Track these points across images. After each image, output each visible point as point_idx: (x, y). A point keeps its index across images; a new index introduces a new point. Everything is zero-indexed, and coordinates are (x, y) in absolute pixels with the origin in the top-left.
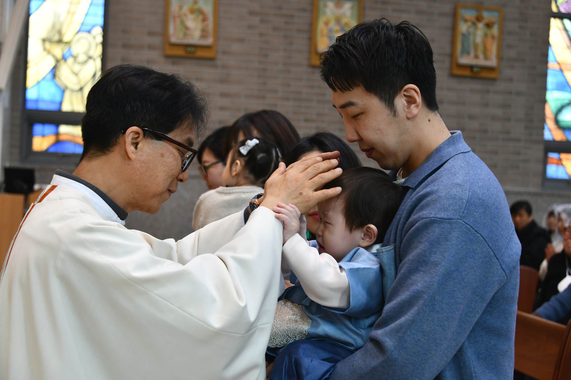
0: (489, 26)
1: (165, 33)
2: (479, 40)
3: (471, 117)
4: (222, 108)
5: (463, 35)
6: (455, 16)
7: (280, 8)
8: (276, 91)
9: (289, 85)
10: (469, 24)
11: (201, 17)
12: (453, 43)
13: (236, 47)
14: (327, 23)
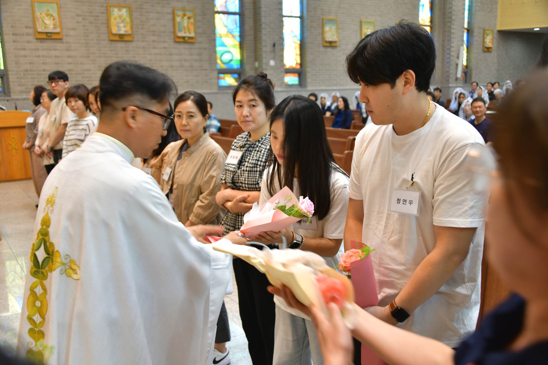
0: (189, 18)
1: (34, 27)
2: (185, 24)
3: (185, 60)
4: (69, 63)
5: (179, 23)
6: (173, 14)
7: (91, 12)
8: (94, 53)
9: (100, 50)
10: (180, 17)
11: (52, 18)
12: (174, 26)
13: (72, 33)
14: (115, 19)
